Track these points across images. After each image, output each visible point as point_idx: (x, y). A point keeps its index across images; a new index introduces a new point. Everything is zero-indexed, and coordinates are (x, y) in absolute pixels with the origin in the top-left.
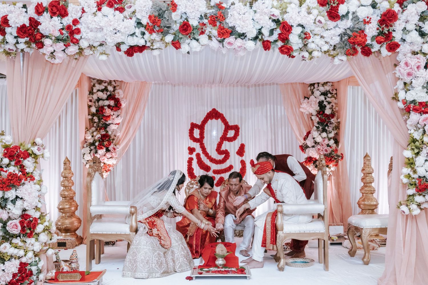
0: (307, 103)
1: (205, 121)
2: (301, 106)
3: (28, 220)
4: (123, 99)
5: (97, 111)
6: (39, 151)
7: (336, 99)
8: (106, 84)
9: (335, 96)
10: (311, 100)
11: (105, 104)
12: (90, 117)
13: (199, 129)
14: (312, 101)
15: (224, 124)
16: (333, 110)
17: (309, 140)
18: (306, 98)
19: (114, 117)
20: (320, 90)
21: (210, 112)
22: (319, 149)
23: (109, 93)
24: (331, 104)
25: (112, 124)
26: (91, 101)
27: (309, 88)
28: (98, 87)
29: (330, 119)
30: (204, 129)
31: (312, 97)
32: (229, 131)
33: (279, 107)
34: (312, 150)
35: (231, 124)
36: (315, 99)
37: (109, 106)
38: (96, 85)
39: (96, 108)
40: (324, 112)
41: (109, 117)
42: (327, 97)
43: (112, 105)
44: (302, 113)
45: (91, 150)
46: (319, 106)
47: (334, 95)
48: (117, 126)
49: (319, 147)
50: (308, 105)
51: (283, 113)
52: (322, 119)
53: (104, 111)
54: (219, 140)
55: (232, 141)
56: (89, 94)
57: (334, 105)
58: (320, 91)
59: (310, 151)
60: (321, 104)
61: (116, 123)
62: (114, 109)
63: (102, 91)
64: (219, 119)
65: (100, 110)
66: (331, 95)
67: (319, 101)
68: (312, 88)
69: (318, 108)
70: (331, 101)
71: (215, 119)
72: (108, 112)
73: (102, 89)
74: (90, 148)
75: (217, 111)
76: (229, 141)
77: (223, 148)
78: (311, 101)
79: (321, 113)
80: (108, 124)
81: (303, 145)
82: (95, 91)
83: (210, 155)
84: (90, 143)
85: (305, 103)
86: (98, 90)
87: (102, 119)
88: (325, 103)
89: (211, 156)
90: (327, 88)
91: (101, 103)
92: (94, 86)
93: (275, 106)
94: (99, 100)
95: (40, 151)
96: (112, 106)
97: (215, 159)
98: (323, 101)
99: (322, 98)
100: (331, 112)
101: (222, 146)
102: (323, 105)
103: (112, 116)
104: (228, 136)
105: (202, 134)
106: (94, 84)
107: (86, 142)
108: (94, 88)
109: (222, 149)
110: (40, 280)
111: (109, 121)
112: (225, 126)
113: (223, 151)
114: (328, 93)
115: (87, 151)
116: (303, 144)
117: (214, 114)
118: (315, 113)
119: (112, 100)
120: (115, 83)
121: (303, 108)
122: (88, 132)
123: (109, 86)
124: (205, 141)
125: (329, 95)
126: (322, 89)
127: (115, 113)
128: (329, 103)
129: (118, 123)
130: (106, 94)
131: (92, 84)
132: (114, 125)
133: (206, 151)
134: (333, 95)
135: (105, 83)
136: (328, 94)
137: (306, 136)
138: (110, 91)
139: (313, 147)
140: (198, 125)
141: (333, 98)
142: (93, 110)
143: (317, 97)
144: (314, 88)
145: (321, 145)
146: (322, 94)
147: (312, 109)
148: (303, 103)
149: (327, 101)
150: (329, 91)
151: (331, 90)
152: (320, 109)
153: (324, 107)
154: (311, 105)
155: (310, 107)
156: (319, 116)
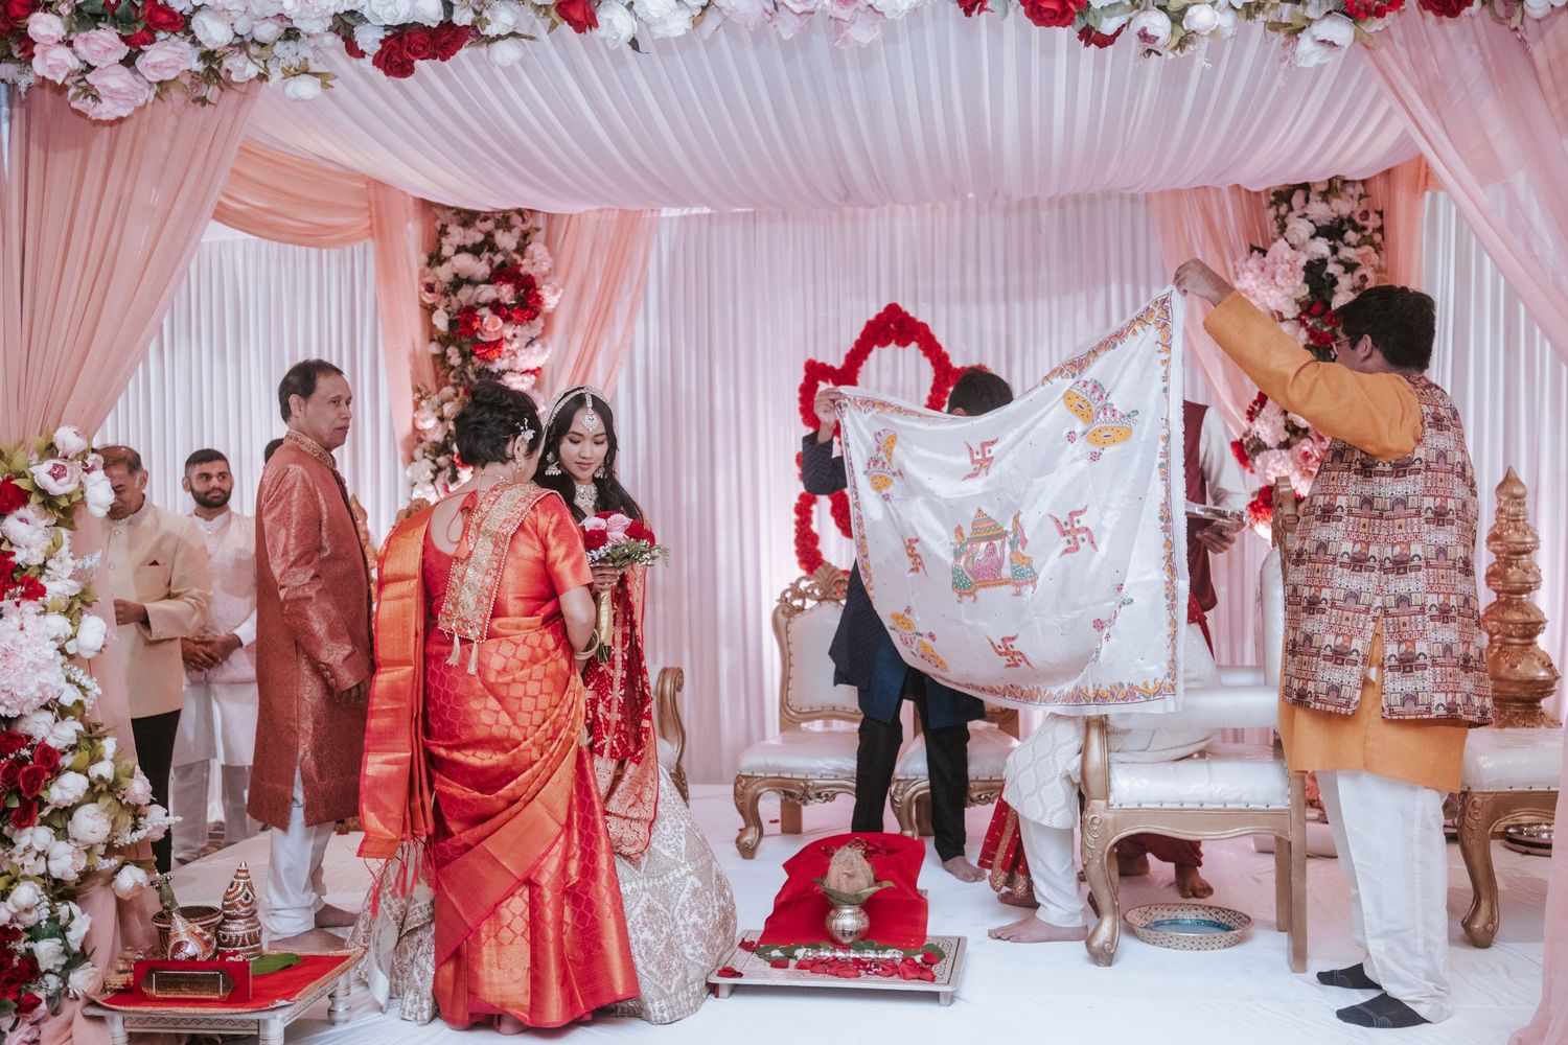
0: (1256, 271)
1: (857, 356)
3: (12, 756)
4: (548, 279)
5: (451, 323)
6: (56, 477)
7: (1378, 249)
8: (489, 225)
9: (1377, 237)
10: (1275, 259)
11: (482, 300)
12: (434, 349)
14: (1279, 259)
15: (933, 364)
17: (1266, 420)
18: (1256, 252)
19: (515, 345)
20: (1310, 217)
21: (879, 316)
22: (1306, 456)
23: (499, 259)
24: (1358, 273)
25: (511, 371)
26: (430, 288)
27: (1272, 213)
28: (457, 235)
31: (1280, 248)
34: (1278, 461)
36: (1288, 254)
37: (496, 307)
38: (450, 229)
39: (449, 313)
40: (1329, 303)
41: (496, 345)
42: (1339, 243)
43: (509, 302)
45: (438, 471)
46: (1306, 281)
47: (1370, 237)
48: (530, 380)
49: (1306, 448)
50: (1261, 280)
52: (1323, 333)
53: (476, 325)
56: (429, 265)
57: (1370, 274)
58: (1312, 222)
59: (1270, 465)
60: (1315, 272)
61: (524, 368)
62: (514, 315)
63: (476, 250)
64: (914, 345)
65: (464, 322)
66: (1359, 236)
67: (1309, 262)
68: (1283, 209)
69: (1304, 291)
70: (1358, 260)
71: (897, 343)
72: (491, 326)
73: (474, 245)
74: (434, 462)
75: (906, 314)
78: (1275, 263)
79: (1317, 309)
80: (495, 371)
81: (1245, 440)
82: (447, 251)
84: (435, 442)
85: (1251, 271)
86: (460, 249)
87: (472, 353)
88: (1332, 268)
90: (1343, 206)
91: (465, 295)
92: (443, 232)
94: (458, 282)
95: (63, 480)
96: (506, 306)
98: (1323, 262)
99: (1321, 247)
102: (1324, 275)
103: (511, 342)
106: (444, 226)
107: (421, 441)
108: (443, 240)
110: (71, 995)
111: (498, 360)
112: (936, 372)
114: (1344, 228)
115: (424, 472)
116: (1245, 435)
117: (893, 327)
118: (1291, 311)
119: (507, 281)
120: (524, 221)
122: (423, 403)
123: (501, 231)
125: (1351, 236)
126: (1320, 210)
127: (519, 330)
128: (1350, 267)
129: (532, 366)
130: (491, 262)
131: (438, 225)
132: (520, 378)
134: (1367, 233)
135: (485, 219)
136: (1345, 231)
137: (1255, 403)
138: (504, 251)
139: (1285, 445)
140: (832, 368)
141: (1368, 249)
142: (441, 321)
143: (1302, 242)
144: (1291, 209)
145: (1315, 438)
146: (1321, 232)
147: (1279, 295)
148: (1243, 271)
149: (1342, 258)
150: (1350, 220)
151: (1361, 215)
152: (1310, 293)
153: (1327, 284)
154: (1273, 278)
155: (1267, 287)
156: (1310, 323)
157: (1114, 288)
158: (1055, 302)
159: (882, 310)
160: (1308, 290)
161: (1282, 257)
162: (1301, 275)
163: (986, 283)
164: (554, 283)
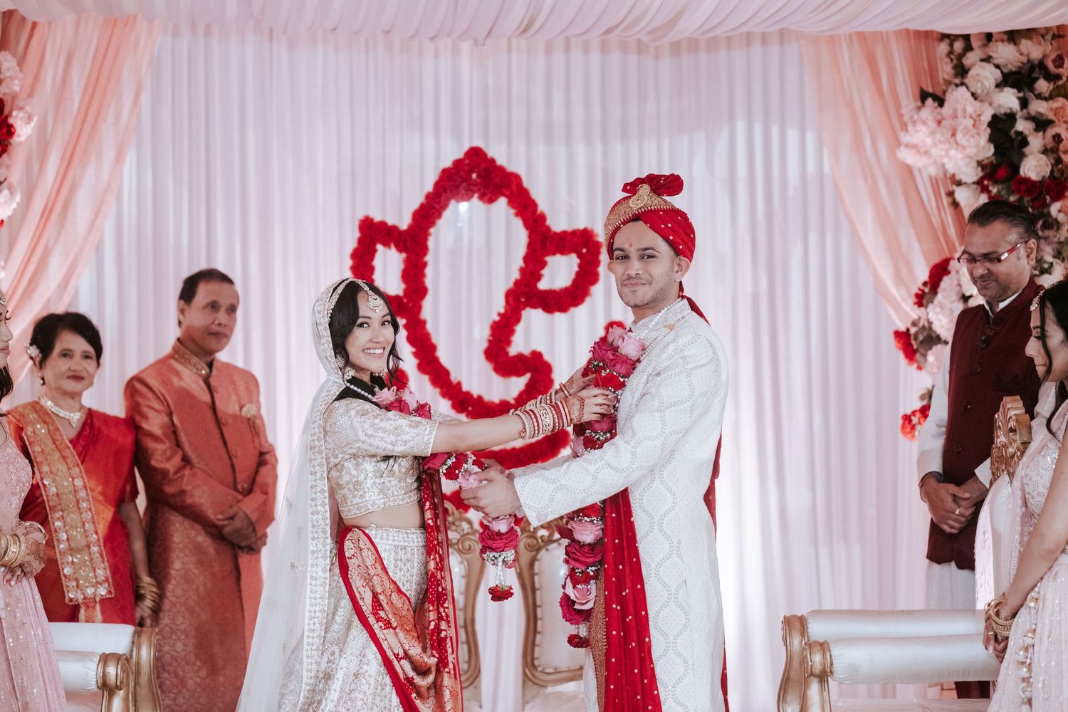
0: (932, 124)
1: (428, 213)
2: (905, 138)
4: (19, 102)
10: (955, 111)
13: (400, 249)
14: (960, 113)
15: (526, 225)
16: (1058, 161)
17: (942, 306)
18: (929, 101)
20: (996, 61)
21: (457, 162)
24: (1051, 132)
29: (1049, 206)
30: (425, 250)
31: (958, 97)
32: (549, 259)
33: (792, 134)
35: (558, 223)
36: (971, 106)
40: (1017, 169)
42: (1029, 95)
44: (909, 170)
46: (991, 139)
47: (1064, 87)
50: (938, 136)
51: (811, 167)
54: (500, 305)
55: (564, 309)
57: (1065, 134)
58: (997, 66)
60: (1001, 127)
64: (502, 201)
66: (1052, 87)
67: (994, 117)
68: (959, 44)
69: (988, 151)
70: (1051, 116)
71: (481, 198)
75: (493, 161)
76: (549, 309)
77: (519, 345)
78: (955, 117)
79: (1002, 173)
81: (913, 330)
83: (454, 377)
85: (924, 123)
88: (1022, 126)
89: (459, 384)
90: (1033, 50)
93: (775, 131)
97: (480, 398)
98: (1011, 117)
99: (1009, 99)
100: (1048, 169)
101: (512, 332)
102: (1012, 134)
104: (543, 285)
105: (414, 274)
109: (513, 350)
112: (530, 237)
113: (520, 357)
114: (1035, 75)
116: (914, 324)
117: (475, 176)
118: (970, 174)
121: (915, 147)
124: (428, 310)
125: (1043, 86)
126: (1006, 54)
128: (1042, 124)
133: (436, 361)
134: (1061, 82)
136: (1036, 79)
137: (925, 284)
140: (395, 228)
141: (1061, 101)
143: (984, 93)
144: (970, 48)
146: (1010, 79)
147: (960, 156)
148: (914, 123)
149: (1033, 113)
150: (1041, 65)
151: (1054, 61)
152: (994, 154)
153: (1016, 144)
154: (954, 135)
155: (947, 146)
156: (994, 190)
157: (740, 127)
158: (666, 143)
159: (460, 155)
160: (992, 150)
161: (964, 110)
162: (986, 133)
163: (578, 114)
164: (28, 108)
